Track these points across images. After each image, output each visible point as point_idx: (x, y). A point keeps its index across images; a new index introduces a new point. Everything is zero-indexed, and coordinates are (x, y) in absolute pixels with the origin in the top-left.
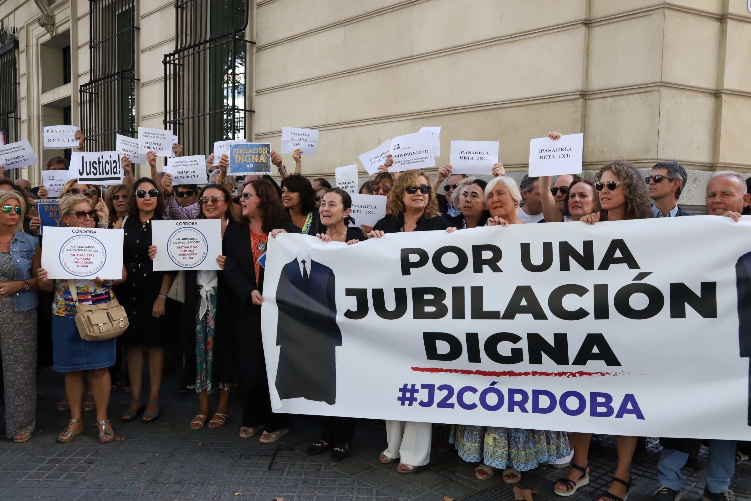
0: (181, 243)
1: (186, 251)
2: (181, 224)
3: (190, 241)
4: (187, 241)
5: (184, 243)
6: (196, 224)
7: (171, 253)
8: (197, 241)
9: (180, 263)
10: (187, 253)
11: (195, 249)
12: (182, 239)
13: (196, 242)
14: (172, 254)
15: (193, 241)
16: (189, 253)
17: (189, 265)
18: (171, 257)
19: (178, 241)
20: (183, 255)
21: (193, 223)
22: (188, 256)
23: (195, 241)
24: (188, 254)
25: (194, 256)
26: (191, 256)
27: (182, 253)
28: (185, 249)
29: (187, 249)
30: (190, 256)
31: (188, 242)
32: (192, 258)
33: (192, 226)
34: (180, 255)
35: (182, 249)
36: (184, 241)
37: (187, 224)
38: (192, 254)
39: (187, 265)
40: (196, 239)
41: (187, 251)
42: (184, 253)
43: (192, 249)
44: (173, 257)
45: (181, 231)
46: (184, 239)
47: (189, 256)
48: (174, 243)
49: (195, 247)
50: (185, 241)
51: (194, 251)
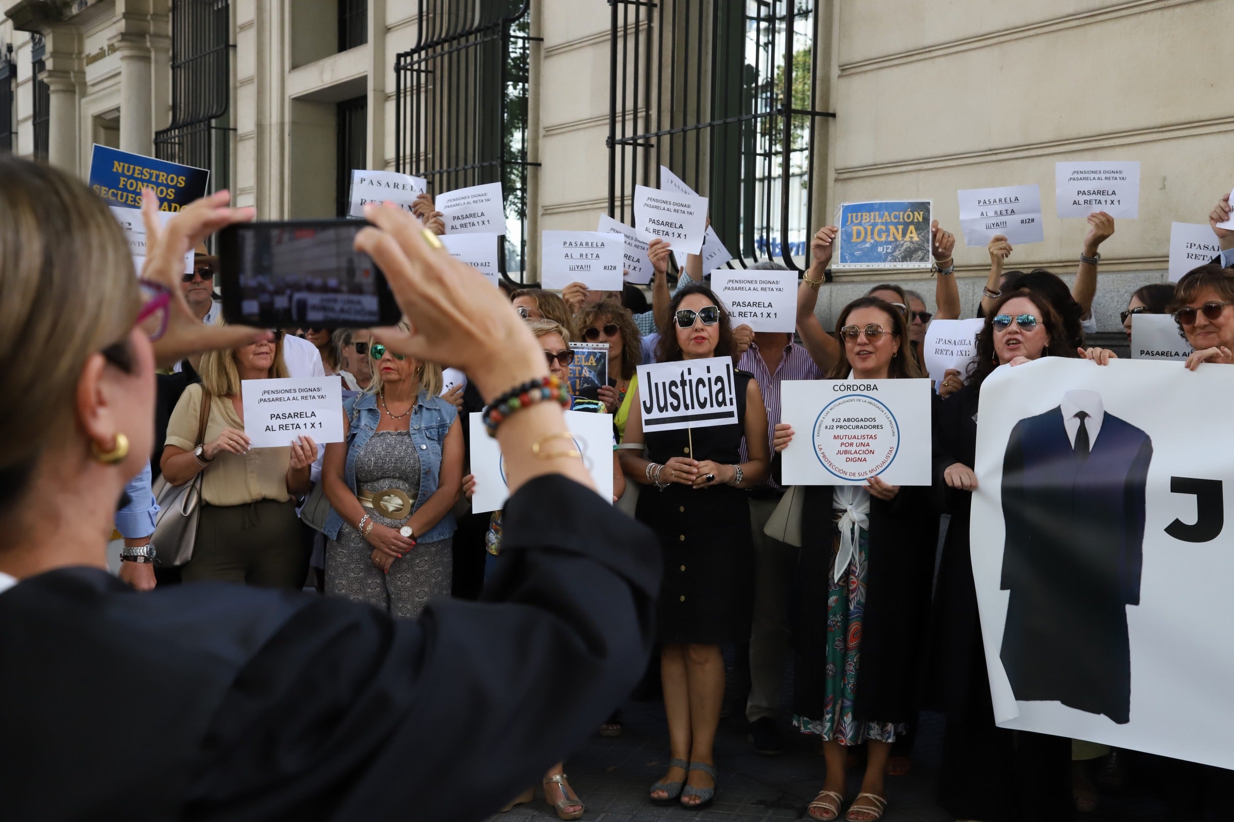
0: (841, 427)
1: (852, 444)
2: (842, 388)
3: (860, 424)
4: (855, 423)
5: (848, 427)
6: (875, 388)
7: (821, 449)
8: (876, 424)
9: (839, 471)
10: (853, 449)
11: (871, 441)
12: (845, 420)
13: (874, 427)
14: (822, 451)
15: (868, 423)
16: (858, 449)
17: (857, 475)
18: (821, 456)
19: (835, 424)
20: (846, 452)
21: (868, 387)
22: (855, 455)
23: (873, 423)
24: (855, 452)
25: (868, 457)
26: (863, 456)
27: (844, 448)
28: (850, 441)
29: (854, 441)
30: (860, 456)
31: (857, 427)
32: (865, 460)
33: (865, 393)
34: (839, 452)
35: (844, 441)
36: (847, 424)
37: (855, 388)
38: (864, 452)
39: (854, 474)
40: (874, 420)
41: (854, 445)
42: (849, 448)
43: (866, 441)
44: (824, 456)
45: (844, 402)
46: (849, 420)
47: (857, 456)
48: (826, 427)
49: (871, 437)
50: (851, 423)
51: (868, 445)
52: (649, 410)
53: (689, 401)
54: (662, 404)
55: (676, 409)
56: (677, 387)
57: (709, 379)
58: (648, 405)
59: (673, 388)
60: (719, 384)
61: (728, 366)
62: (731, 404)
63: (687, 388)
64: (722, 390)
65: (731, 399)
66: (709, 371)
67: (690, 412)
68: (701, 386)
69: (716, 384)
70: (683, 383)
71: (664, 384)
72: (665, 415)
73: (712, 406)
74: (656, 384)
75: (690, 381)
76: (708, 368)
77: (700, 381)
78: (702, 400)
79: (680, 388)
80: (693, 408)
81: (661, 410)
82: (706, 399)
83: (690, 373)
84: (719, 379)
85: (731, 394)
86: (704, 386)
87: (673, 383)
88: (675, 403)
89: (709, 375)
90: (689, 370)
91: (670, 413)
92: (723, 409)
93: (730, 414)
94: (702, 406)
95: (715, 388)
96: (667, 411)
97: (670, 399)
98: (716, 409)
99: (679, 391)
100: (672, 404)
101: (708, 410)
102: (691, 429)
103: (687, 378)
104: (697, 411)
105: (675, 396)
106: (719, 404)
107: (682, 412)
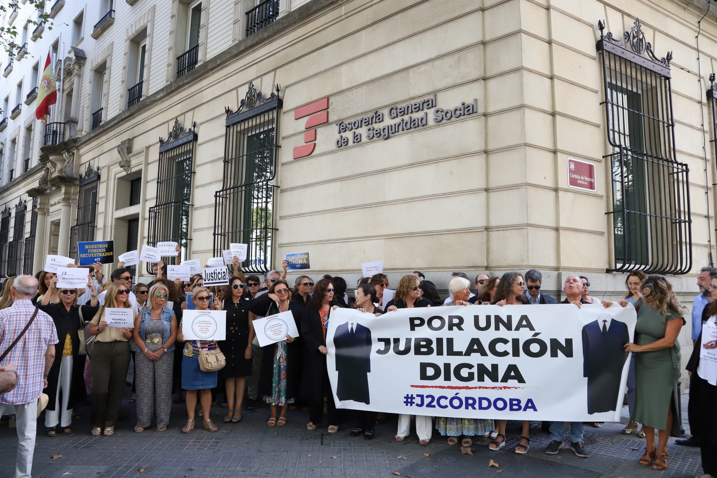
52: (205, 281)
53: (216, 278)
55: (212, 280)
63: (215, 275)
64: (225, 275)
67: (216, 281)
70: (214, 273)
72: (209, 282)
74: (207, 273)
76: (221, 269)
77: (219, 273)
81: (208, 280)
84: (224, 272)
87: (212, 273)
91: (211, 281)
92: (225, 281)
93: (227, 282)
94: (219, 279)
95: (223, 275)
97: (211, 278)
98: (223, 281)
99: (213, 275)
101: (221, 281)
103: (215, 272)
104: (218, 281)
105: (212, 277)
106: (224, 279)
107: (214, 281)
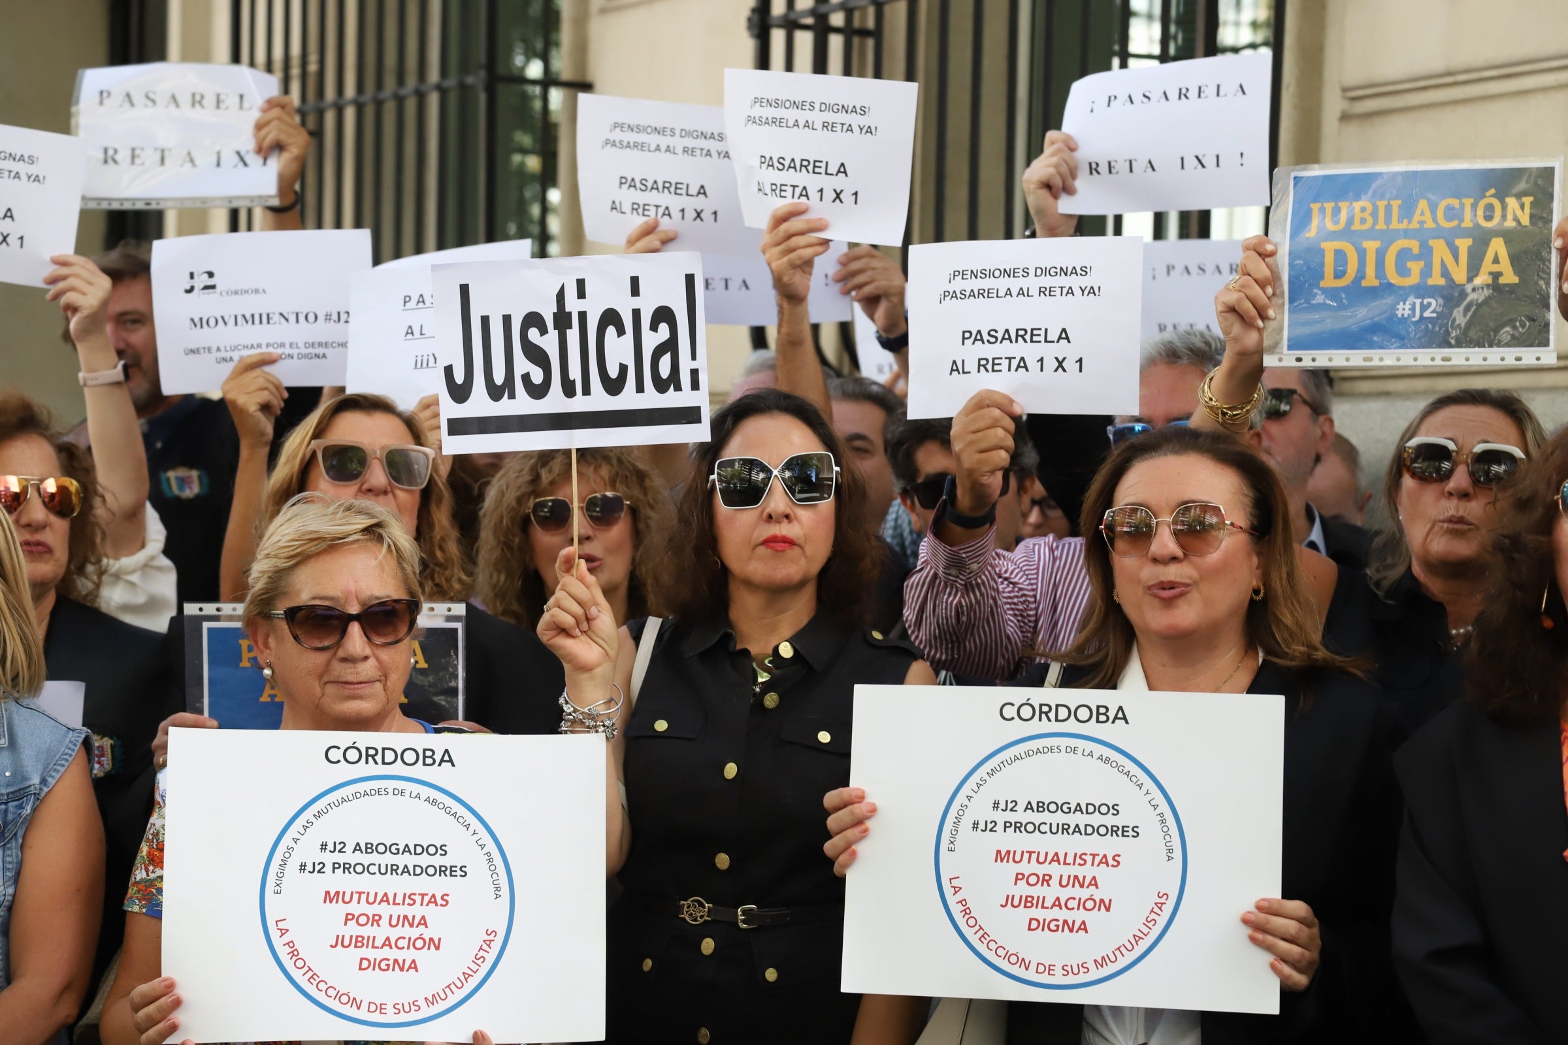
52: (460, 393)
53: (575, 373)
54: (499, 378)
55: (538, 392)
56: (543, 331)
57: (636, 314)
58: (459, 378)
59: (533, 334)
60: (664, 328)
61: (690, 279)
62: (695, 385)
63: (573, 335)
64: (671, 345)
65: (694, 373)
66: (635, 291)
67: (579, 404)
68: (611, 331)
69: (654, 328)
70: (562, 320)
71: (507, 319)
72: (505, 407)
73: (640, 388)
74: (485, 321)
75: (583, 316)
76: (635, 282)
77: (611, 318)
78: (613, 373)
79: (553, 334)
80: (586, 391)
81: (495, 393)
82: (623, 369)
83: (581, 294)
84: (663, 315)
85: (694, 358)
86: (621, 332)
87: (533, 320)
88: (537, 376)
89: (636, 303)
90: (581, 284)
91: (521, 404)
92: (671, 400)
93: (690, 415)
94: (614, 386)
95: (652, 340)
96: (512, 396)
97: (522, 365)
98: (652, 399)
99: (549, 343)
100: (526, 378)
101: (628, 400)
102: (578, 450)
103: (573, 305)
104: (599, 400)
105: (537, 355)
106: (661, 386)
107: (555, 402)
